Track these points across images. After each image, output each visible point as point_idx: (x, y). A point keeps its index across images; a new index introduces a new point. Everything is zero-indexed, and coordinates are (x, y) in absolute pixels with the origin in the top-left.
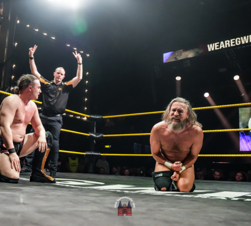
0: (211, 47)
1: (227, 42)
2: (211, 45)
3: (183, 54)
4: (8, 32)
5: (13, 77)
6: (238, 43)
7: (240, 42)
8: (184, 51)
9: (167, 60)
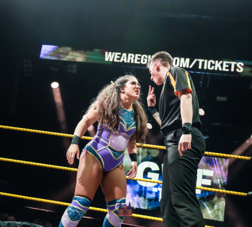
0: (110, 57)
1: (131, 56)
2: (110, 53)
3: (70, 53)
6: (144, 61)
7: (146, 60)
8: (72, 50)
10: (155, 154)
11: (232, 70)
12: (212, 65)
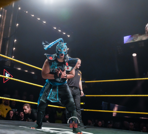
3: (138, 37)
4: (12, 15)
5: (14, 49)
9: (127, 41)
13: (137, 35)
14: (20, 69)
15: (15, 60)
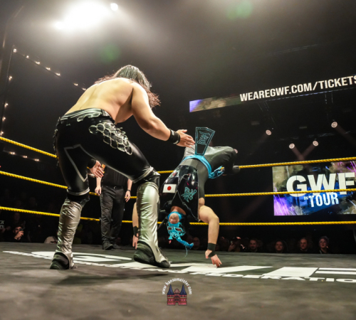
0: (244, 97)
1: (262, 93)
2: (244, 95)
3: (212, 102)
5: (4, 118)
7: (274, 93)
8: (213, 100)
9: (194, 109)
10: (300, 169)
11: (351, 83)
12: (331, 83)
13: (210, 99)
14: (14, 153)
15: (4, 139)
